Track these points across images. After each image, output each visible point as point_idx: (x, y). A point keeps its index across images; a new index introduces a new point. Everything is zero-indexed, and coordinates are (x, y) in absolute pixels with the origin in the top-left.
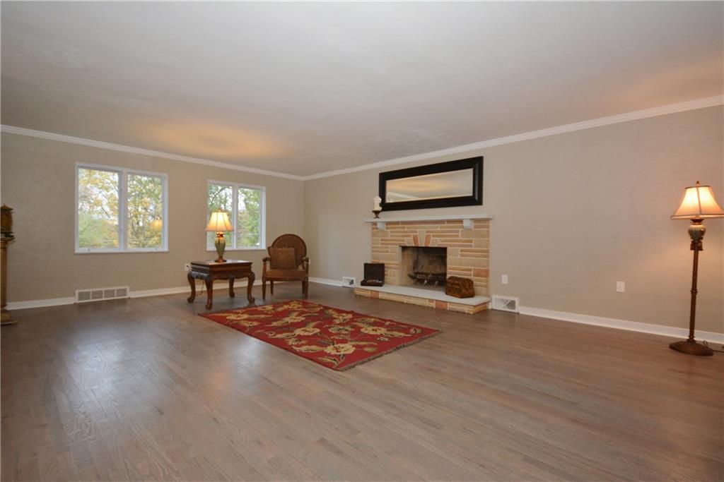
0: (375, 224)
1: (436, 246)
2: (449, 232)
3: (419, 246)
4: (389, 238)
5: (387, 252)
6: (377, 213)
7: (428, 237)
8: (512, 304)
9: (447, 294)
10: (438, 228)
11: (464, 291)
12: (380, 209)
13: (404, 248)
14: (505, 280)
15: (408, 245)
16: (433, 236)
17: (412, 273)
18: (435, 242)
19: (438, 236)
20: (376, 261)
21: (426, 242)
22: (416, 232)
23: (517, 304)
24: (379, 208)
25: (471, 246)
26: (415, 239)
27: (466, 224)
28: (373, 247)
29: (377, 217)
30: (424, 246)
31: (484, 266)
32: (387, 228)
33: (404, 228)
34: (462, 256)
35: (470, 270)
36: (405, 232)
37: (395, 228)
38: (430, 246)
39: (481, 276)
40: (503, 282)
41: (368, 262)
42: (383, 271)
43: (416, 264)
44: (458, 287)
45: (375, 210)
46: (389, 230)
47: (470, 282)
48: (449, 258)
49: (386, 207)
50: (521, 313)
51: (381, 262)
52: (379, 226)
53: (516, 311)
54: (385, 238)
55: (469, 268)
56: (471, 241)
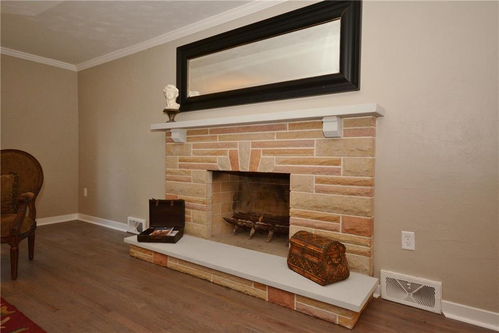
0: (168, 132)
1: (271, 171)
2: (294, 144)
3: (240, 170)
4: (192, 156)
5: (189, 180)
6: (171, 113)
7: (255, 154)
8: (427, 293)
9: (290, 267)
10: (273, 137)
11: (328, 269)
12: (177, 106)
13: (217, 174)
14: (408, 241)
15: (221, 169)
16: (265, 152)
17: (230, 215)
18: (269, 164)
19: (272, 153)
20: (172, 196)
21: (252, 163)
22: (235, 146)
23: (438, 295)
24: (175, 106)
25: (338, 172)
26: (233, 159)
27: (330, 127)
28: (167, 172)
29: (173, 121)
30: (248, 170)
31: (365, 214)
32: (188, 139)
33: (214, 138)
34: (318, 191)
35: (336, 220)
36: (217, 146)
37: (201, 139)
38: (258, 170)
39: (359, 233)
40: (405, 246)
41: (156, 198)
42: (183, 212)
43: (237, 199)
44: (315, 260)
45: (168, 107)
46: (192, 143)
47: (338, 248)
48: (295, 195)
49: (187, 104)
50: (448, 315)
51: (180, 197)
52: (175, 136)
53: (436, 309)
54: (186, 157)
55: (335, 214)
56: (337, 163)
